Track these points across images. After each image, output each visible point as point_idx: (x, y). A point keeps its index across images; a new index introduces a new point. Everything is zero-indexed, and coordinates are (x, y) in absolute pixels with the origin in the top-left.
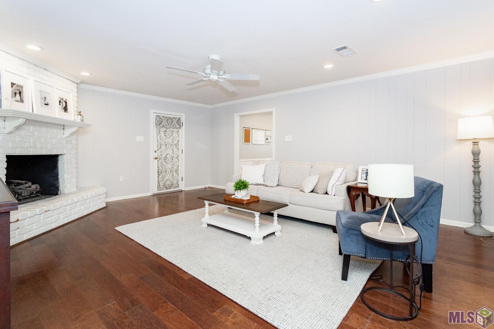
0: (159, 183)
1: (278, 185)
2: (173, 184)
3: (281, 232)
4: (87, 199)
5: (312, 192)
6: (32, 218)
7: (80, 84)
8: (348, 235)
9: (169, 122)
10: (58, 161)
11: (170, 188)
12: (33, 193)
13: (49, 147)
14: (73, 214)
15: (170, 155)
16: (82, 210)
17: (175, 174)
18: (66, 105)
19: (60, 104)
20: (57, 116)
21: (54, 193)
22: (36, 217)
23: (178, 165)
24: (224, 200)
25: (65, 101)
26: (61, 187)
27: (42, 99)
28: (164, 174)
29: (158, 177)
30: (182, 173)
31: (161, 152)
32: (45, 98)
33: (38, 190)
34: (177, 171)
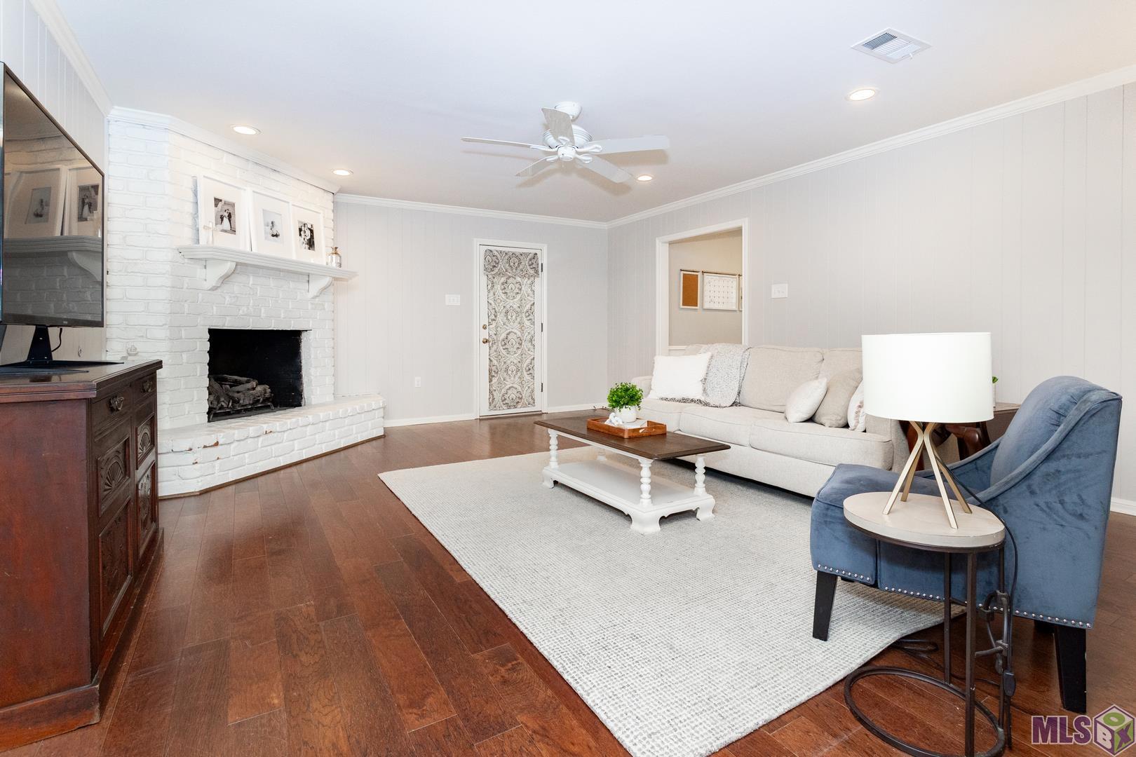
0: (493, 395)
1: (734, 404)
2: (521, 398)
3: (714, 511)
4: (345, 418)
5: (811, 419)
6: (242, 442)
7: (339, 194)
8: (826, 522)
9: (512, 264)
10: (301, 342)
11: (515, 407)
12: (259, 400)
13: (282, 316)
14: (317, 443)
15: (515, 333)
16: (337, 437)
17: (527, 377)
18: (312, 236)
19: (300, 235)
20: (294, 258)
21: (295, 404)
22: (249, 441)
23: (532, 357)
24: (588, 429)
25: (309, 229)
26: (306, 394)
27: (268, 226)
28: (502, 374)
29: (490, 381)
30: (542, 373)
31: (497, 327)
32: (272, 223)
33: (267, 395)
34: (530, 369)
